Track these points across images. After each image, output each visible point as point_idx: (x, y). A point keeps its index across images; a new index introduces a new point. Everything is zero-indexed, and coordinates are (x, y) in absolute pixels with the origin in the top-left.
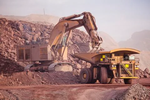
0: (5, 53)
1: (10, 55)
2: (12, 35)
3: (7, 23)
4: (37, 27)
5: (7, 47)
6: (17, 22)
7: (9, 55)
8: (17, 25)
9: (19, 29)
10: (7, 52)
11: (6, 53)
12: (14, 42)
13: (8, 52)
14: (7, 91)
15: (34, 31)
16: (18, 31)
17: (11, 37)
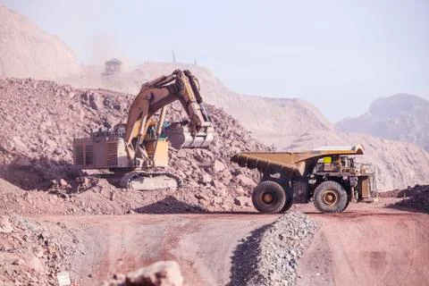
0: (66, 153)
2: (82, 118)
3: (72, 95)
6: (92, 92)
8: (92, 99)
9: (94, 107)
16: (94, 111)
17: (79, 122)
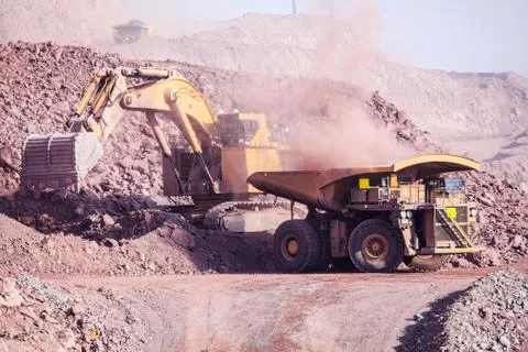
0: (112, 170)
1: (128, 175)
4: (221, 80)
5: (120, 151)
7: (126, 176)
10: (120, 165)
11: (116, 168)
12: (144, 132)
13: (124, 168)
14: (100, 290)
15: (211, 97)
17: (133, 118)
